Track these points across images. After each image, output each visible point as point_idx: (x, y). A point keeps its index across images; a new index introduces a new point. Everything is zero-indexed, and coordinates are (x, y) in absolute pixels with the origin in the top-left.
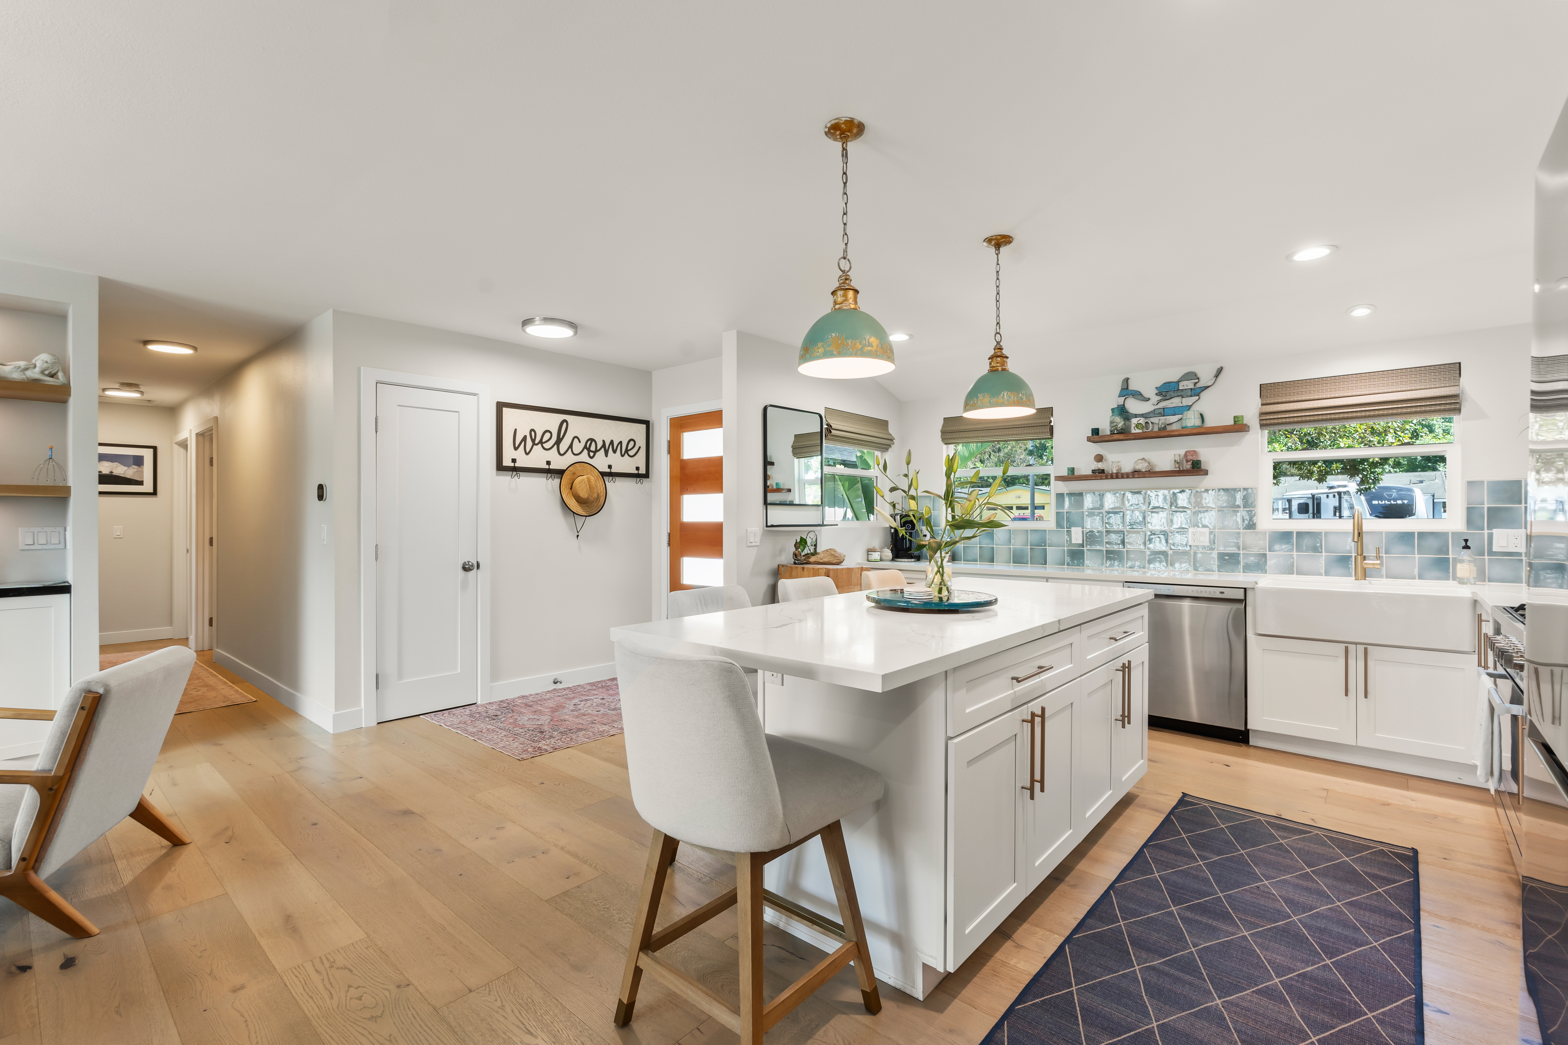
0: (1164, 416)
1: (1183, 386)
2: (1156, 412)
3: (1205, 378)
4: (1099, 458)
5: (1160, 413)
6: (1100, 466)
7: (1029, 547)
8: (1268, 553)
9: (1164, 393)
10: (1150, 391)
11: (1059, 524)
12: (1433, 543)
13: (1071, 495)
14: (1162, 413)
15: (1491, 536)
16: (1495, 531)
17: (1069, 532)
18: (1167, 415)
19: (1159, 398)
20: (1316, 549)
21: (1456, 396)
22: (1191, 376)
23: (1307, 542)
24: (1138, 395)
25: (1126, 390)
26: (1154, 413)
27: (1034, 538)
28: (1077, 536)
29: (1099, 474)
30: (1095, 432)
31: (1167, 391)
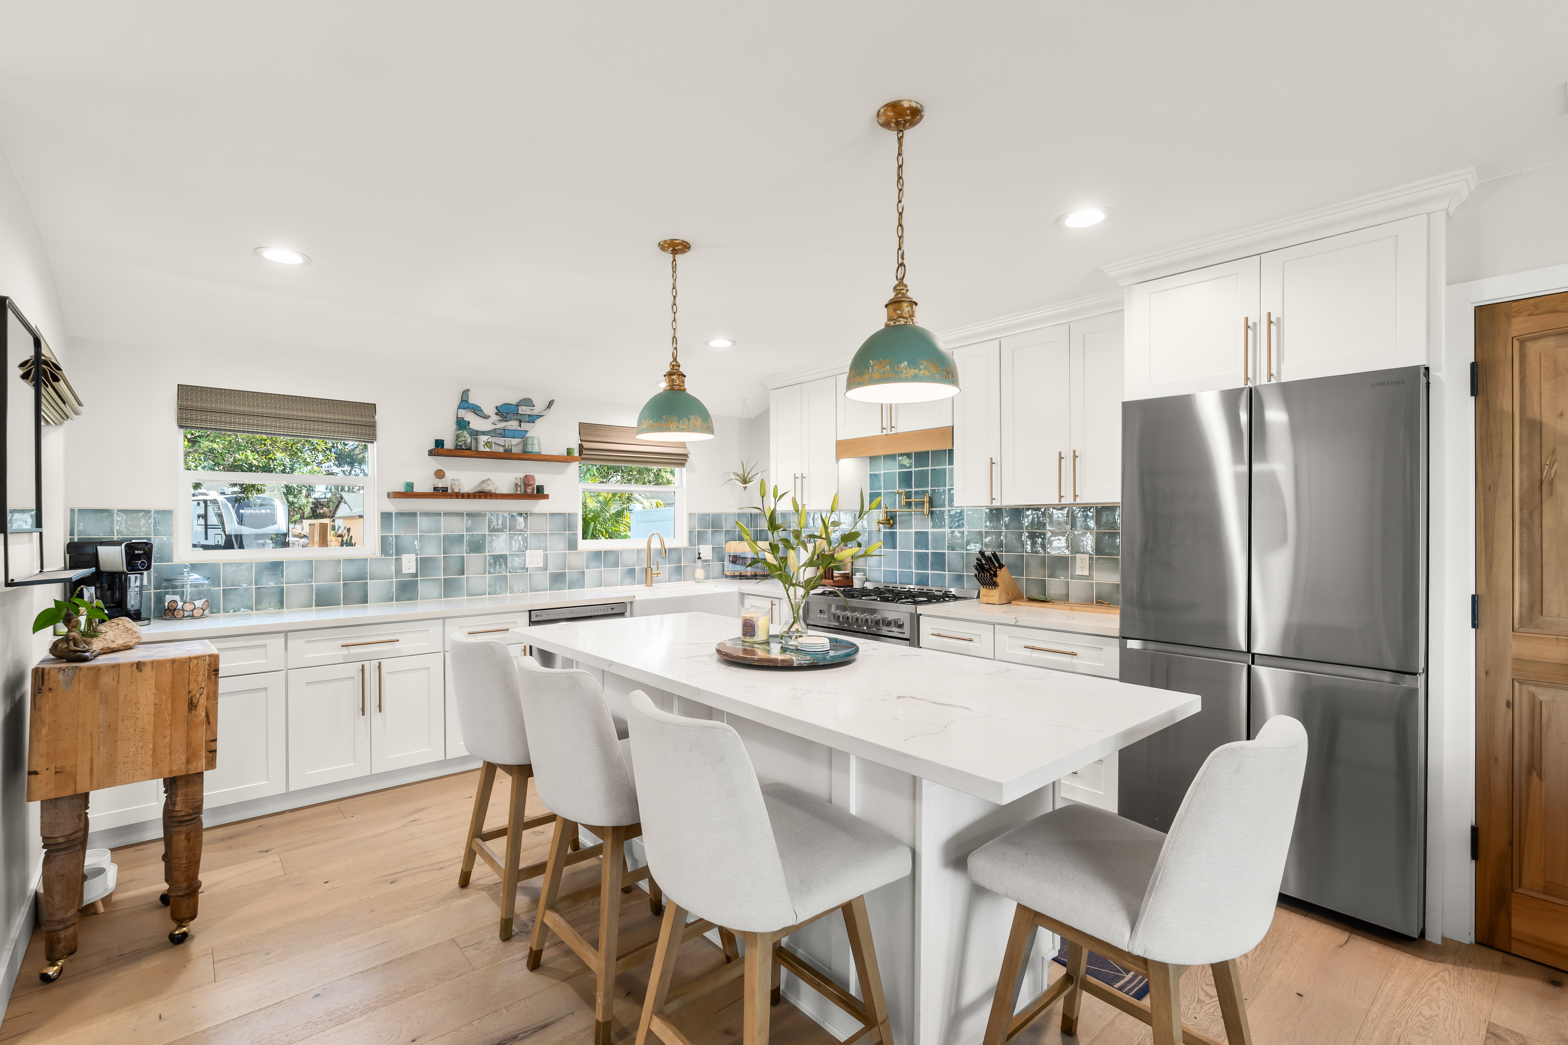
0: (504, 437)
1: (522, 410)
2: (497, 432)
3: (539, 406)
4: (440, 474)
5: (501, 433)
6: (440, 484)
7: (342, 582)
8: (585, 570)
9: (504, 414)
10: (489, 409)
11: (385, 550)
12: (674, 556)
13: (401, 514)
14: (503, 433)
15: (699, 549)
16: (700, 546)
17: (398, 561)
18: (507, 436)
19: (498, 418)
20: (616, 565)
21: (686, 455)
22: (528, 402)
23: (611, 559)
24: (476, 410)
25: (464, 403)
26: (493, 433)
27: (352, 570)
28: (409, 564)
29: (441, 493)
30: (439, 443)
31: (505, 412)
